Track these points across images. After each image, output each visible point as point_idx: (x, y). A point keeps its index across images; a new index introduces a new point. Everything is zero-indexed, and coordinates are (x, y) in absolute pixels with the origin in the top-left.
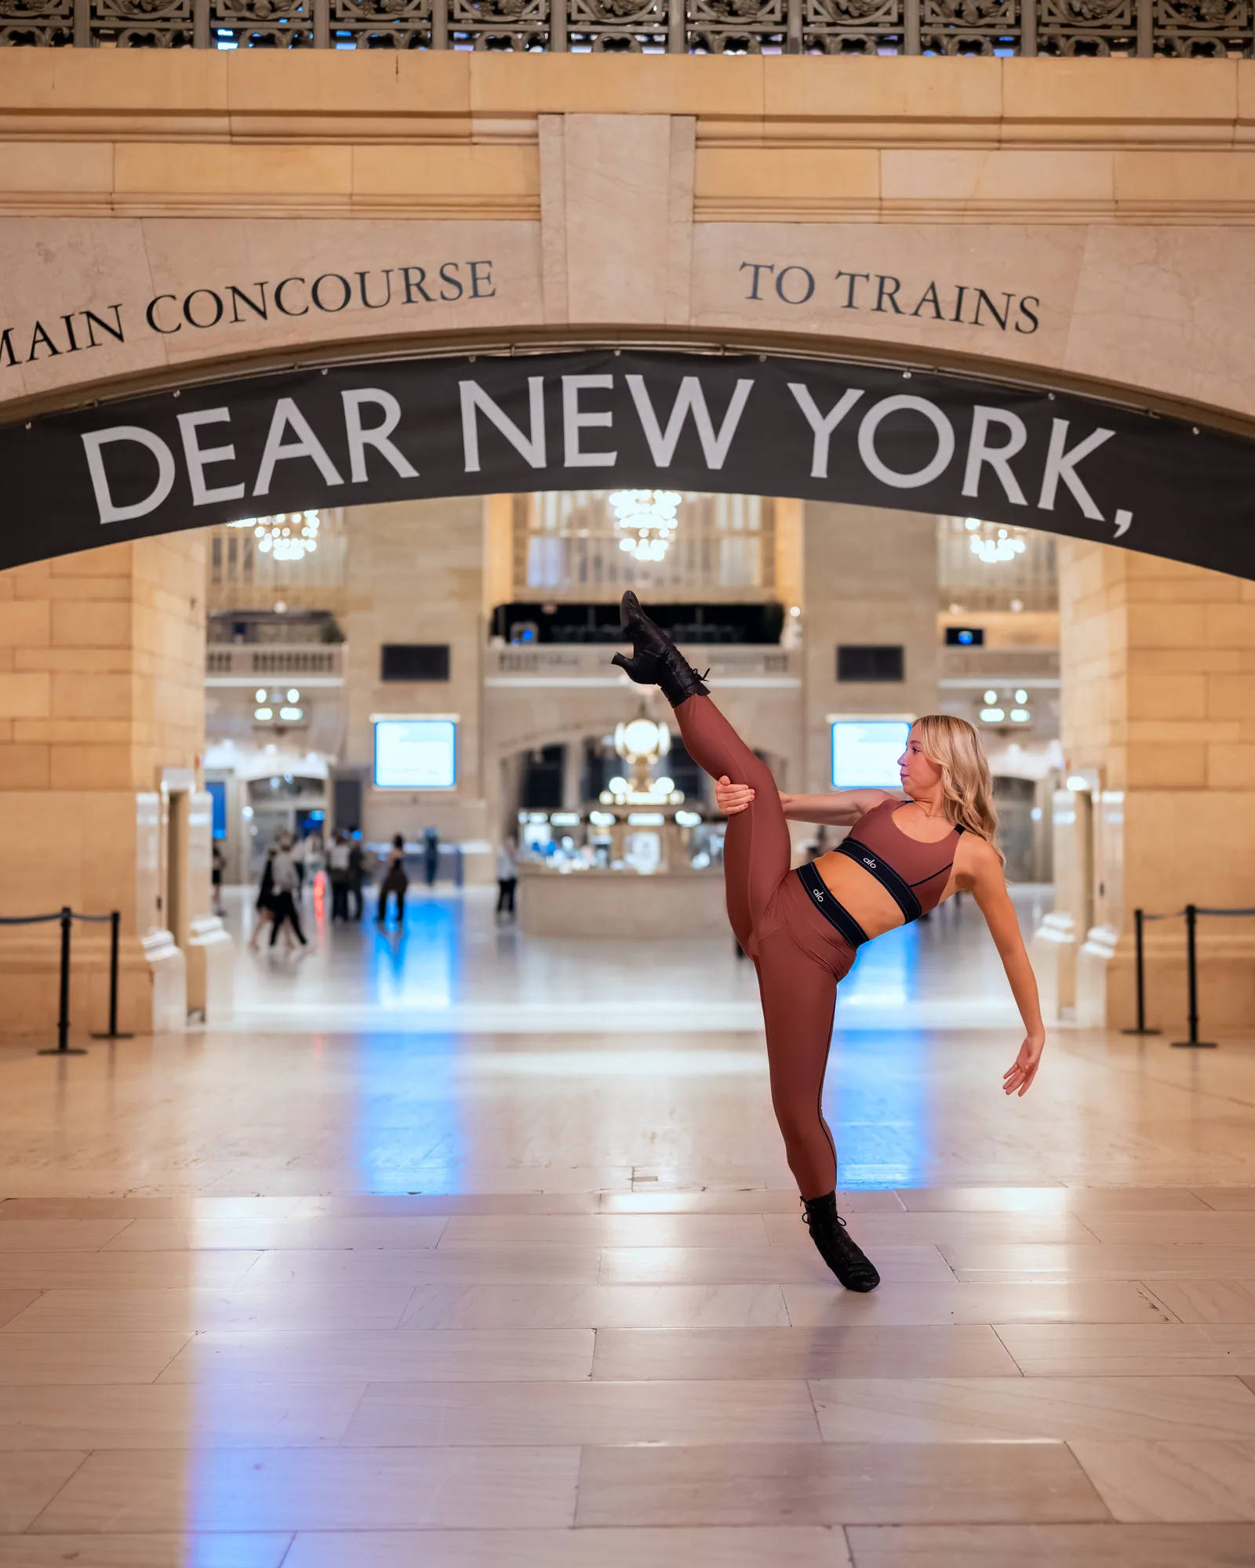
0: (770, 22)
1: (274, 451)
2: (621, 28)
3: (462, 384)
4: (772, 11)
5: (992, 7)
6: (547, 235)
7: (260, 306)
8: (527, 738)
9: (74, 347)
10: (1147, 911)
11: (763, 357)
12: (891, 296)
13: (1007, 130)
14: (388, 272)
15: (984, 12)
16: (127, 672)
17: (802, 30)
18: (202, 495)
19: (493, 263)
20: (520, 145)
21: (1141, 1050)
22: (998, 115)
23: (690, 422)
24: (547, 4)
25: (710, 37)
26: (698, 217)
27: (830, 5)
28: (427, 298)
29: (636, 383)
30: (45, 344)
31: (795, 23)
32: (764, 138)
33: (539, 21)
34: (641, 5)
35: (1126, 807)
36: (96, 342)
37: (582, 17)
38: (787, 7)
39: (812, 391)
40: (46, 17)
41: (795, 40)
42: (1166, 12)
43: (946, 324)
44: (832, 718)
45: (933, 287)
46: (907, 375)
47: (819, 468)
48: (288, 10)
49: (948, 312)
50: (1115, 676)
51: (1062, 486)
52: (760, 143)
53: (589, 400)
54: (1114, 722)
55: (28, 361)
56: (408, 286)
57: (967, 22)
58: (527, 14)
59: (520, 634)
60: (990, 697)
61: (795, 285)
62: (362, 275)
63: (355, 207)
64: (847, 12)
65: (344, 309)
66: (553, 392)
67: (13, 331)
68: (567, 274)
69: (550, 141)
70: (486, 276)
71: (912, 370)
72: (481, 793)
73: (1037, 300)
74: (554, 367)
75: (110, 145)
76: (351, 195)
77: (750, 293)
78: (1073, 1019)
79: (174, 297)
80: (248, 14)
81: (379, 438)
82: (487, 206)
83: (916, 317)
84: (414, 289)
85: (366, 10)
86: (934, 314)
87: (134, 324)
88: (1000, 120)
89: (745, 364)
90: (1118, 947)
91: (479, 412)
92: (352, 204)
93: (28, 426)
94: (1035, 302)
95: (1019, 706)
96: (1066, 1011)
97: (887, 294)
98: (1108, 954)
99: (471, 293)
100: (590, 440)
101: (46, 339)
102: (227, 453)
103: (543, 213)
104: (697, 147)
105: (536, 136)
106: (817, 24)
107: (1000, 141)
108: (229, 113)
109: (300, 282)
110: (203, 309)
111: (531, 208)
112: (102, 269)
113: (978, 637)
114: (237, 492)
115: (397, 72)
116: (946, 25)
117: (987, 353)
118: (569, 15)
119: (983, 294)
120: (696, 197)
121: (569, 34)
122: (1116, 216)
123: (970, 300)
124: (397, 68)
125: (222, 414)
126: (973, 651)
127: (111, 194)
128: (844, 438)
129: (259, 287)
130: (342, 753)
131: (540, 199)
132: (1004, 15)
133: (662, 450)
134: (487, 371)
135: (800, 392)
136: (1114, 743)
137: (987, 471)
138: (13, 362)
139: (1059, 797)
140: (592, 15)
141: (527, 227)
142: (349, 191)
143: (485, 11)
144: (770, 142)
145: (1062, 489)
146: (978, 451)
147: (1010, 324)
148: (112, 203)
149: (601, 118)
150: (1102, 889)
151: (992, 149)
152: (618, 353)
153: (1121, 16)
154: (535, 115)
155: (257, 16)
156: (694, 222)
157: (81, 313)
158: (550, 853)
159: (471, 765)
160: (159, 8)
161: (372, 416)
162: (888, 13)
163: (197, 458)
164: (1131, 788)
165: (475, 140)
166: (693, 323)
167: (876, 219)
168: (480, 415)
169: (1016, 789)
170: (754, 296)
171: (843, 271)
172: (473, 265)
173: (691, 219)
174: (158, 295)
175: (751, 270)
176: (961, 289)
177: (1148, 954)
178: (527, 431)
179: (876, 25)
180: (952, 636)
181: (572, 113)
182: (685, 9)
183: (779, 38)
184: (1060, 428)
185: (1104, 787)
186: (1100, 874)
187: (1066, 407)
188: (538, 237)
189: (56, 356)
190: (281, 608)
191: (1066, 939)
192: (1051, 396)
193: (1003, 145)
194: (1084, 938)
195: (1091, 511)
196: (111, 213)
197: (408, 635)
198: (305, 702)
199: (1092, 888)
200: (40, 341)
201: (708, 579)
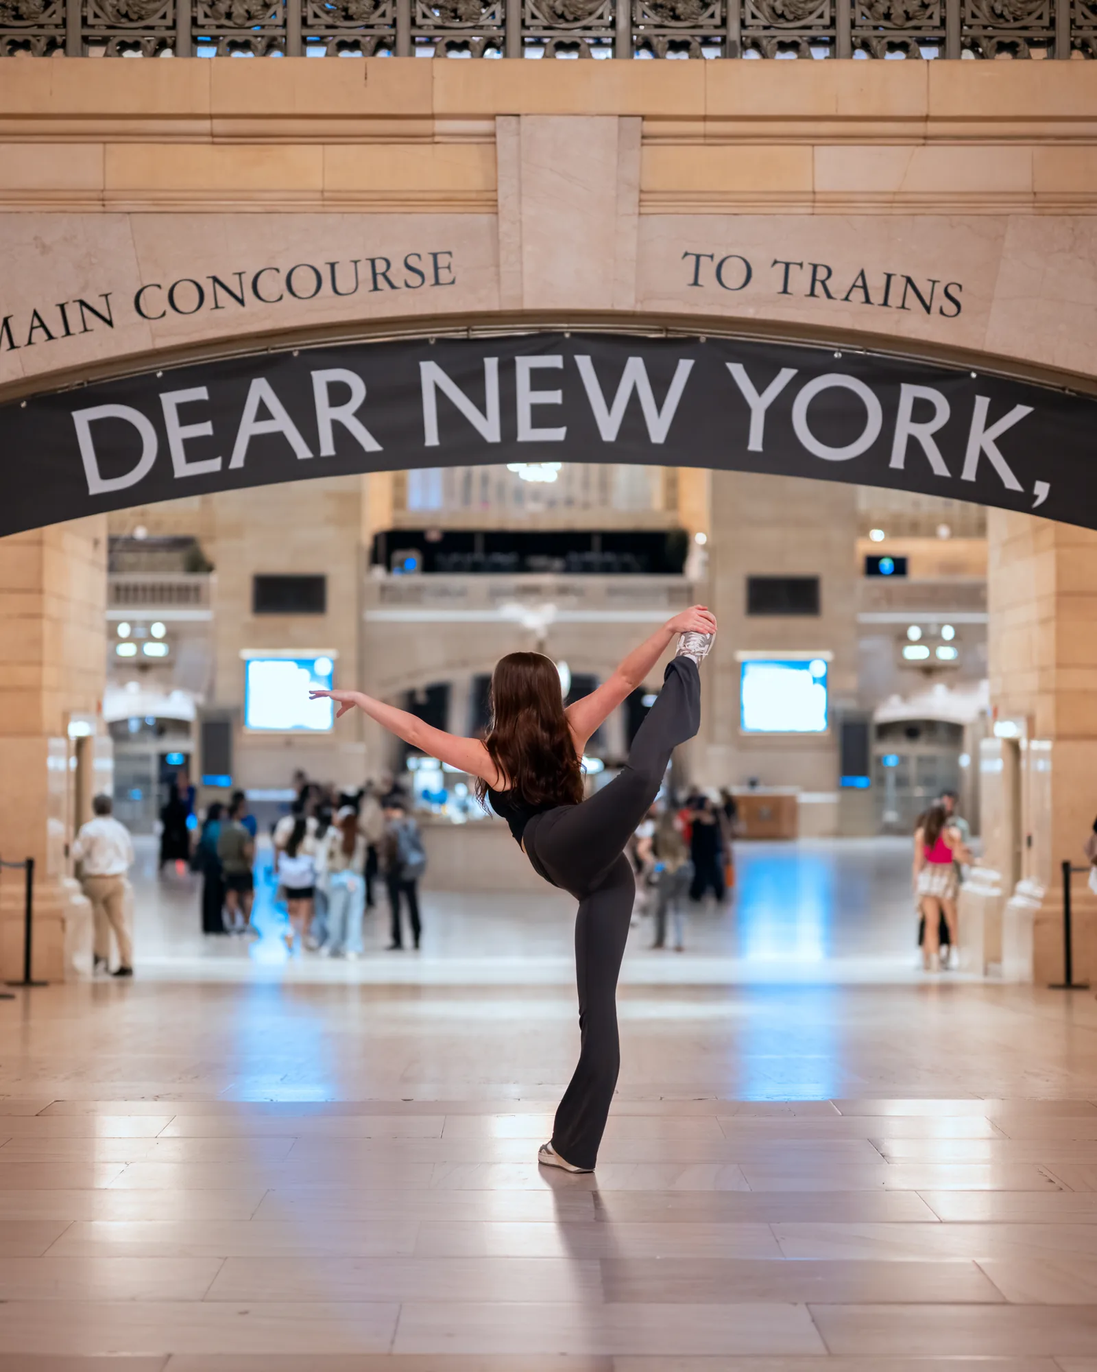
0: (710, 25)
1: (248, 428)
2: (570, 33)
3: (423, 365)
4: (712, 16)
5: (919, 11)
6: (504, 227)
7: (238, 294)
8: (411, 675)
9: (68, 333)
10: (1075, 863)
11: (703, 339)
12: (823, 282)
13: (933, 128)
14: (356, 262)
15: (911, 15)
16: (37, 616)
17: (740, 33)
18: (183, 468)
19: (454, 254)
20: (478, 143)
21: (1069, 1002)
22: (924, 114)
23: (634, 398)
24: (503, 10)
25: (655, 41)
26: (643, 210)
27: (767, 11)
28: (393, 286)
29: (584, 363)
30: (41, 330)
31: (734, 25)
32: (705, 136)
33: (494, 26)
34: (590, 11)
35: (1054, 756)
36: (88, 328)
37: (535, 22)
38: (727, 12)
39: (748, 370)
40: (41, 26)
41: (734, 42)
42: (1083, 14)
43: (875, 309)
44: (743, 656)
45: (862, 274)
46: (837, 355)
47: (756, 443)
48: (263, 18)
49: (877, 297)
50: (1044, 622)
51: (983, 458)
52: (701, 141)
53: (540, 379)
54: (1043, 669)
55: (26, 346)
56: (374, 274)
57: (895, 24)
58: (484, 20)
59: (402, 563)
60: (914, 633)
61: (734, 273)
62: (333, 265)
63: (326, 203)
64: (782, 16)
65: (314, 298)
66: (507, 372)
67: (12, 318)
68: (521, 263)
69: (506, 141)
70: (447, 265)
71: (843, 350)
72: (360, 737)
73: (960, 286)
74: (507, 350)
75: (101, 146)
76: (322, 192)
77: (691, 280)
78: (999, 975)
79: (159, 286)
80: (224, 22)
81: (346, 414)
82: (448, 200)
83: (846, 302)
84: (380, 279)
85: (336, 17)
86: (863, 299)
87: (123, 310)
88: (926, 119)
89: (686, 345)
90: (1045, 900)
91: (438, 391)
92: (324, 200)
93: (23, 405)
94: (958, 288)
95: (945, 643)
96: (992, 966)
97: (820, 281)
98: (1035, 906)
99: (433, 281)
100: (542, 416)
101: (43, 325)
102: (205, 429)
103: (500, 208)
104: (643, 145)
105: (494, 135)
106: (754, 28)
107: (925, 138)
108: (211, 117)
109: (275, 272)
110: (186, 296)
111: (491, 203)
112: (94, 260)
113: (900, 567)
114: (214, 465)
115: (366, 78)
116: (876, 28)
117: (913, 336)
118: (523, 21)
119: (909, 280)
120: (641, 191)
121: (523, 38)
122: (1034, 207)
123: (898, 286)
124: (366, 74)
125: (200, 393)
126: (896, 582)
127: (103, 191)
128: (779, 414)
129: (237, 276)
130: (210, 692)
131: (497, 195)
132: (930, 17)
133: (609, 426)
134: (445, 352)
135: (737, 371)
136: (1043, 691)
137: (913, 444)
138: (13, 346)
139: (986, 745)
140: (545, 21)
141: (484, 219)
142: (320, 187)
143: (447, 18)
144: (711, 140)
145: (984, 461)
146: (905, 426)
147: (935, 309)
148: (103, 200)
149: (555, 120)
150: (1029, 841)
151: (917, 145)
152: (567, 335)
153: (1040, 17)
154: (493, 117)
155: (235, 24)
156: (640, 214)
157: (74, 301)
158: (441, 800)
160: (145, 17)
161: (339, 394)
162: (821, 16)
163: (177, 434)
164: (1059, 737)
165: (437, 139)
166: (639, 308)
167: (810, 211)
168: (439, 392)
169: (942, 734)
170: (696, 283)
171: (778, 259)
172: (435, 256)
173: (637, 211)
174: (146, 284)
175: (693, 259)
176: (889, 276)
177: (1075, 908)
178: (482, 407)
179: (809, 28)
180: (872, 565)
181: (527, 115)
182: (631, 14)
183: (719, 39)
184: (982, 404)
185: (1031, 735)
186: (1028, 826)
187: (988, 385)
188: (495, 229)
189: (52, 341)
190: (141, 533)
191: (996, 892)
192: (974, 375)
193: (930, 142)
194: (1012, 892)
195: (1011, 482)
196: (101, 209)
197: (281, 564)
198: (172, 637)
199: (1020, 840)
200: (37, 327)
201: (604, 501)
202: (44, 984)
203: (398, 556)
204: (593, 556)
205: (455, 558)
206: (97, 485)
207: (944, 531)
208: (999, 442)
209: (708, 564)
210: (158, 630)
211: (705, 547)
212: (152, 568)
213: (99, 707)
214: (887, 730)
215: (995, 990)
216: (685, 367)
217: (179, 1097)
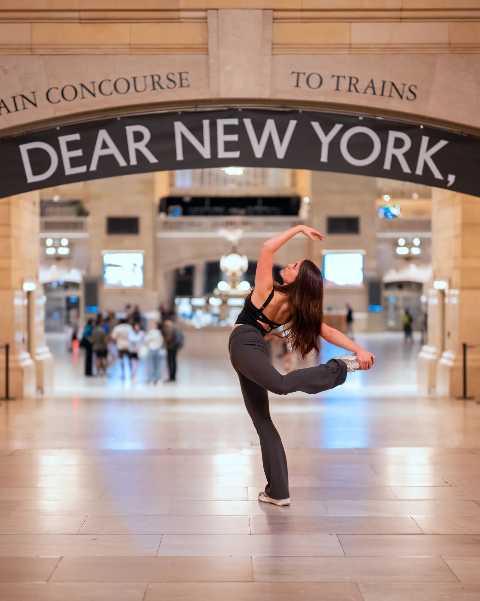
1: (98, 152)
3: (175, 123)
6: (211, 61)
7: (93, 92)
8: (177, 262)
9: (17, 110)
10: (468, 344)
11: (301, 111)
12: (354, 85)
13: (405, 14)
14: (145, 77)
16: (8, 236)
18: (69, 171)
19: (189, 73)
20: (199, 22)
21: (465, 405)
22: (400, 8)
23: (270, 139)
26: (274, 52)
28: (162, 88)
29: (248, 122)
30: (5, 108)
32: (302, 18)
35: (460, 297)
36: (26, 107)
39: (321, 125)
43: (378, 97)
44: (324, 252)
45: (372, 81)
46: (361, 118)
47: (324, 158)
49: (378, 92)
50: (456, 237)
51: (426, 165)
52: (300, 20)
53: (228, 130)
54: (455, 258)
56: (153, 82)
59: (173, 211)
60: (402, 242)
61: (314, 81)
62: (134, 78)
63: (131, 50)
65: (126, 93)
66: (213, 126)
68: (219, 77)
69: (212, 21)
70: (186, 78)
71: (363, 116)
72: (155, 288)
73: (416, 86)
74: (213, 116)
75: (30, 24)
76: (130, 45)
77: (295, 84)
78: (435, 393)
79: (57, 88)
81: (142, 146)
82: (186, 48)
83: (365, 94)
84: (156, 85)
86: (372, 93)
87: (41, 99)
88: (401, 10)
89: (293, 114)
90: (455, 361)
92: (130, 48)
95: (415, 246)
96: (432, 389)
98: (451, 364)
99: (180, 85)
100: (229, 146)
101: (5, 106)
102: (79, 153)
103: (209, 52)
104: (274, 22)
105: (206, 18)
107: (401, 18)
108: (79, 11)
109: (108, 82)
110: (69, 92)
111: (205, 49)
112: (27, 77)
114: (83, 169)
117: (395, 109)
119: (393, 84)
120: (273, 44)
122: (450, 50)
123: (388, 86)
125: (76, 137)
127: (31, 45)
128: (335, 145)
129: (92, 84)
130: (88, 269)
131: (208, 46)
133: (259, 150)
134: (184, 117)
135: (316, 125)
136: (456, 268)
137: (394, 158)
139: (431, 292)
141: (203, 57)
142: (128, 43)
144: (304, 20)
145: (426, 166)
146: (391, 150)
147: (404, 97)
148: (31, 49)
149: (233, 11)
150: (449, 334)
151: (397, 22)
152: (240, 110)
154: (206, 10)
157: (20, 95)
158: (191, 317)
159: (150, 276)
161: (138, 137)
163: (67, 155)
164: (462, 288)
165: (181, 20)
166: (271, 97)
167: (348, 52)
168: (183, 136)
169: (414, 287)
170: (297, 86)
171: (334, 75)
172: (180, 74)
173: (271, 53)
174: (51, 87)
175: (296, 75)
176: (384, 82)
177: (468, 364)
178: (202, 142)
181: (221, 9)
184: (425, 140)
185: (450, 287)
186: (448, 328)
187: (428, 131)
188: (207, 61)
189: (9, 114)
190: (56, 198)
191: (433, 357)
192: (422, 127)
193: (402, 20)
194: (440, 356)
195: (438, 175)
196: (30, 53)
197: (119, 212)
198: (71, 245)
199: (445, 334)
200: (3, 107)
201: (264, 183)
202: (14, 399)
203: (171, 208)
204: (258, 208)
205: (196, 209)
206: (31, 178)
207: (415, 196)
208: (433, 157)
209: (310, 212)
210: (65, 242)
211: (309, 204)
212: (62, 214)
213: (37, 277)
214: (389, 285)
215: (433, 400)
216: (293, 124)
217: (70, 447)
